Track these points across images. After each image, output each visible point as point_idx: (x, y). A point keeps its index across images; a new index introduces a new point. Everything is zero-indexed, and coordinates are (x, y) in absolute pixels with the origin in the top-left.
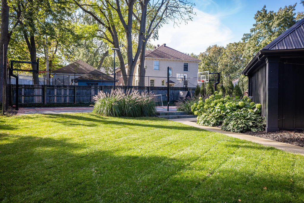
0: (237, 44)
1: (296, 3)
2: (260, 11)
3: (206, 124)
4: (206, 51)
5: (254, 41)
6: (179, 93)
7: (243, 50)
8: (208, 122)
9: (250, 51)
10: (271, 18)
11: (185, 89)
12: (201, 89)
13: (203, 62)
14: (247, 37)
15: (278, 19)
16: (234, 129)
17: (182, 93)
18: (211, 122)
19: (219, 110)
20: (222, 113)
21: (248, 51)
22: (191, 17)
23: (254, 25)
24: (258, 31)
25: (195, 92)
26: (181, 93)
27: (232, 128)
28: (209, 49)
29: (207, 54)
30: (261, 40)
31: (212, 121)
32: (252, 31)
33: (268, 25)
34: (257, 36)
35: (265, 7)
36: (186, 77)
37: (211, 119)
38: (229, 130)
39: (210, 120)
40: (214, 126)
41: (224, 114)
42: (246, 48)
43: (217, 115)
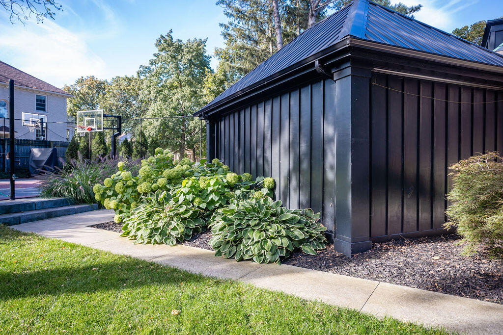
0: (130, 80)
1: (207, 38)
2: (164, 35)
3: (157, 238)
4: (75, 83)
5: (155, 77)
6: (30, 151)
7: (139, 90)
8: (163, 233)
9: (150, 91)
10: (179, 49)
11: (44, 144)
12: (81, 145)
13: (71, 102)
14: (144, 70)
15: (189, 52)
16: (262, 255)
17: (40, 151)
18: (173, 233)
19: (190, 197)
20: (196, 204)
21: (146, 92)
22: (51, 12)
23: (155, 55)
24: (160, 64)
25: (67, 151)
26: (36, 151)
27: (256, 252)
28: (81, 81)
29: (78, 88)
30: (164, 79)
31: (174, 229)
32: (152, 64)
33: (175, 57)
34: (161, 72)
35: (171, 31)
36: (45, 120)
37: (169, 223)
38: (246, 257)
39: (168, 226)
40: (179, 241)
41: (203, 206)
42: (144, 86)
43: (186, 211)
